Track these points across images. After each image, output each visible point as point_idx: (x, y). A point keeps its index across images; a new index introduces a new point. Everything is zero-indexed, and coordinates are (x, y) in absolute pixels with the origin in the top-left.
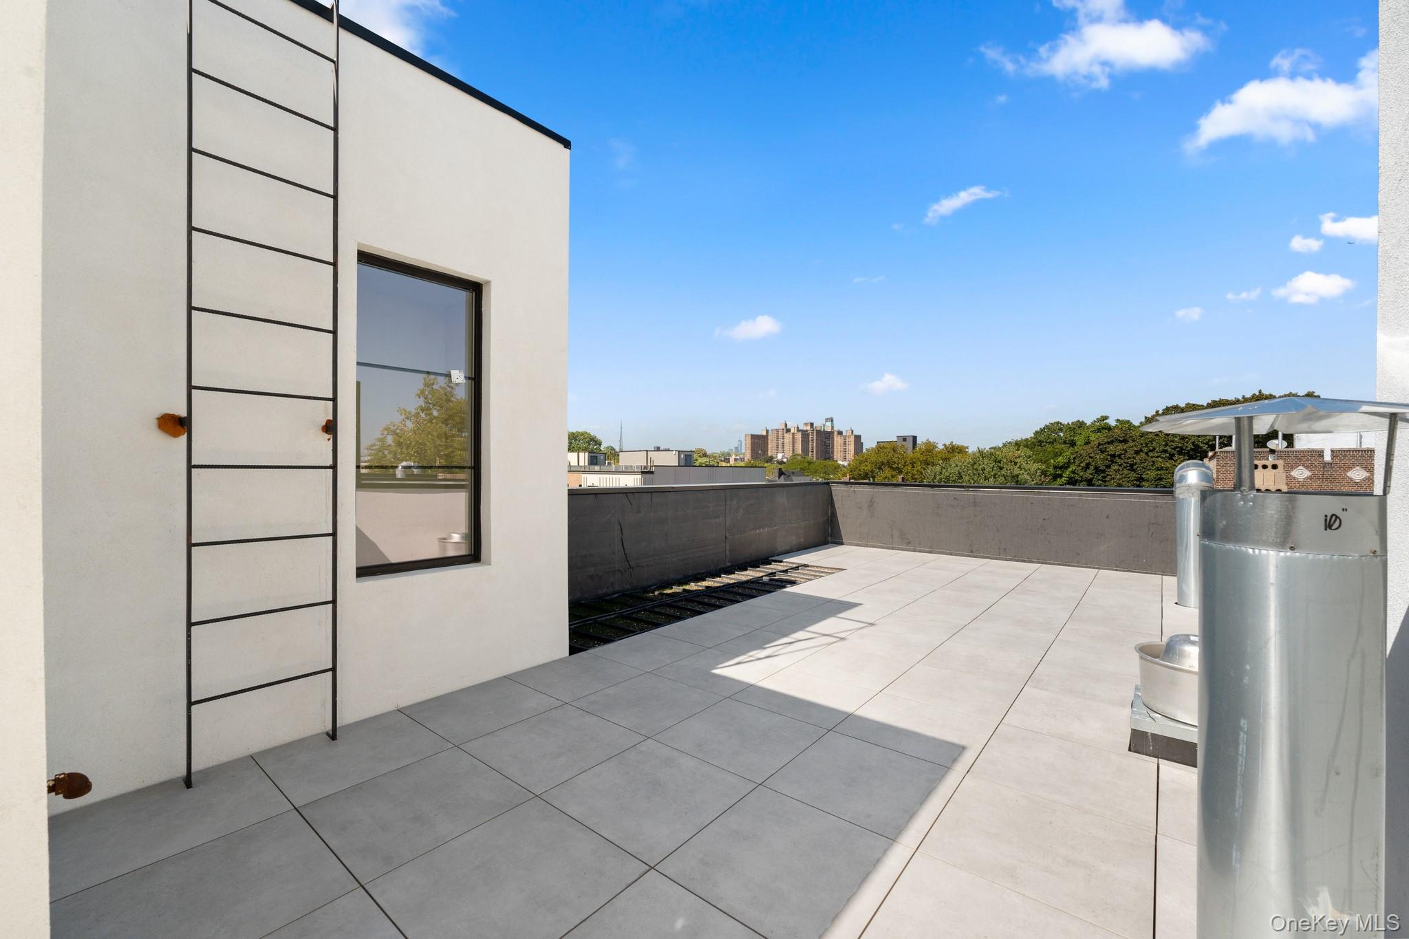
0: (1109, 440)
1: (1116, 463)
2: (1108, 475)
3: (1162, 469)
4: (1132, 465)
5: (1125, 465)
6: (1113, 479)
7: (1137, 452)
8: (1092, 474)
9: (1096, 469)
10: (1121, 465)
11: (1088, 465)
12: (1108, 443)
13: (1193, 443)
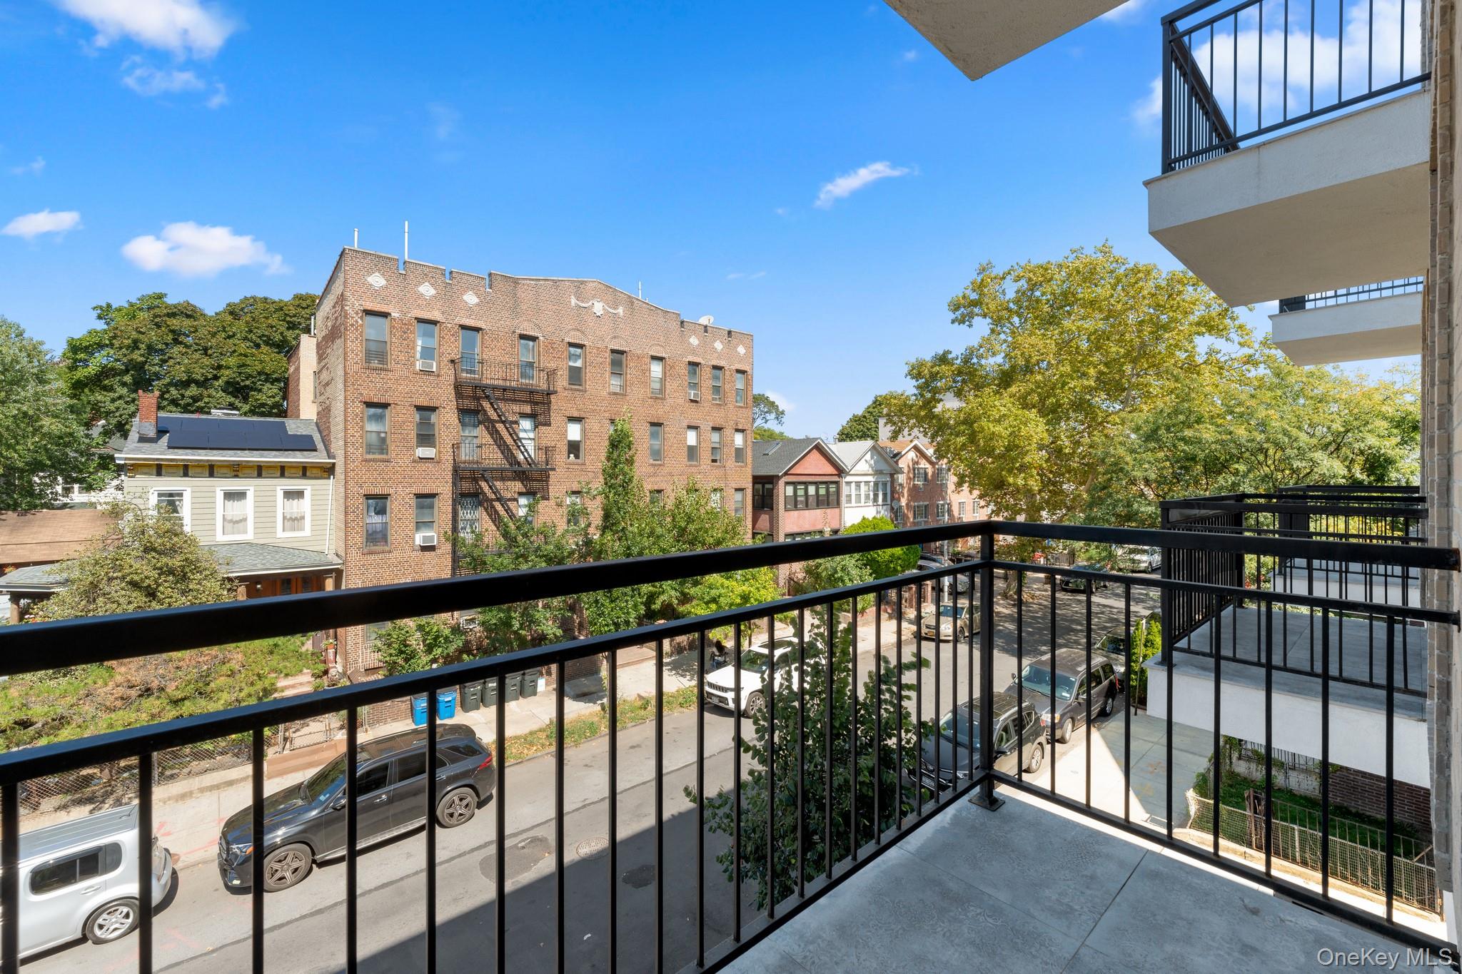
0: (170, 311)
1: (181, 343)
2: (170, 358)
3: (246, 356)
4: (206, 350)
5: (197, 347)
6: (179, 363)
7: (214, 335)
8: (142, 355)
9: (151, 349)
10: (187, 347)
11: (136, 342)
12: (169, 315)
13: (282, 334)
